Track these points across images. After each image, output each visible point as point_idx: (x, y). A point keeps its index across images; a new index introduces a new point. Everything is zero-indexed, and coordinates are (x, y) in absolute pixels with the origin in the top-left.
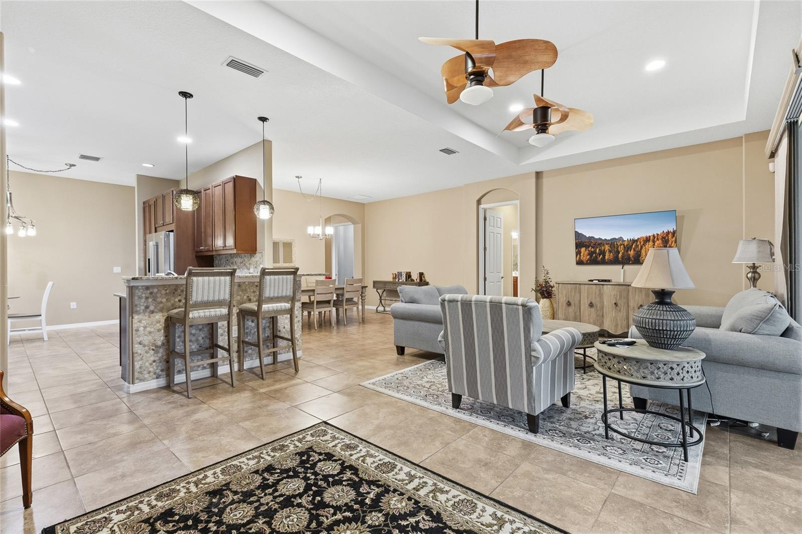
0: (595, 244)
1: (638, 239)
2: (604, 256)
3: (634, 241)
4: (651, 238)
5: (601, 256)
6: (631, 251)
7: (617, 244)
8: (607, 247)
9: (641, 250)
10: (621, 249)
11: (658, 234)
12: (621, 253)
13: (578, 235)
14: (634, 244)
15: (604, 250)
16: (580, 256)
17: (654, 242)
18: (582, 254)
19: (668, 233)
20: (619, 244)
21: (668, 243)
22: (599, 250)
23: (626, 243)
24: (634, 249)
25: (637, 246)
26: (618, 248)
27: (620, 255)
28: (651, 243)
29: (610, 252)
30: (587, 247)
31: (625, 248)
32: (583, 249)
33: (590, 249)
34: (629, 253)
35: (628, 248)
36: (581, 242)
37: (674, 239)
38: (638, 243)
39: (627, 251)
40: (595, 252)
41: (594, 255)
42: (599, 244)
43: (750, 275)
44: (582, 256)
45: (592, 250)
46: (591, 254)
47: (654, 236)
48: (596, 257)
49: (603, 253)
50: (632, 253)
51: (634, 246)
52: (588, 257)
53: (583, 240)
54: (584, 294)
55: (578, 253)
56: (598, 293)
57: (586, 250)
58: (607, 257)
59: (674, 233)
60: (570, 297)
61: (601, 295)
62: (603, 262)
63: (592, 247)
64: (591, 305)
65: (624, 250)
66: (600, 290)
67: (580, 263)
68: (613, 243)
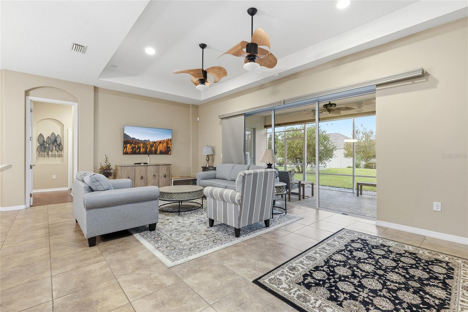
0: (136, 143)
1: (157, 141)
2: (140, 150)
3: (155, 142)
4: (162, 141)
5: (138, 150)
6: (153, 147)
7: (147, 144)
8: (142, 145)
9: (157, 147)
10: (149, 146)
11: (165, 140)
12: (148, 148)
13: (125, 136)
14: (155, 144)
15: (140, 146)
16: (126, 149)
17: (163, 144)
18: (127, 148)
19: (169, 140)
20: (148, 143)
21: (168, 145)
22: (138, 146)
23: (151, 143)
24: (155, 147)
25: (156, 145)
26: (147, 146)
27: (148, 150)
28: (162, 144)
29: (143, 147)
30: (131, 144)
31: (150, 146)
32: (128, 145)
33: (132, 145)
34: (152, 149)
35: (152, 146)
36: (127, 141)
37: (170, 143)
38: (156, 144)
39: (151, 148)
40: (135, 147)
41: (135, 149)
42: (137, 143)
43: (207, 159)
44: (127, 150)
45: (134, 146)
46: (133, 148)
47: (163, 140)
48: (136, 150)
49: (139, 148)
50: (153, 149)
51: (154, 145)
52: (131, 150)
53: (129, 139)
54: (138, 172)
55: (125, 147)
56: (145, 170)
57: (130, 146)
58: (141, 151)
59: (171, 140)
60: (129, 174)
61: (146, 171)
62: (139, 153)
63: (134, 144)
64: (142, 178)
65: (150, 147)
66: (146, 169)
67: (126, 153)
68: (145, 142)
